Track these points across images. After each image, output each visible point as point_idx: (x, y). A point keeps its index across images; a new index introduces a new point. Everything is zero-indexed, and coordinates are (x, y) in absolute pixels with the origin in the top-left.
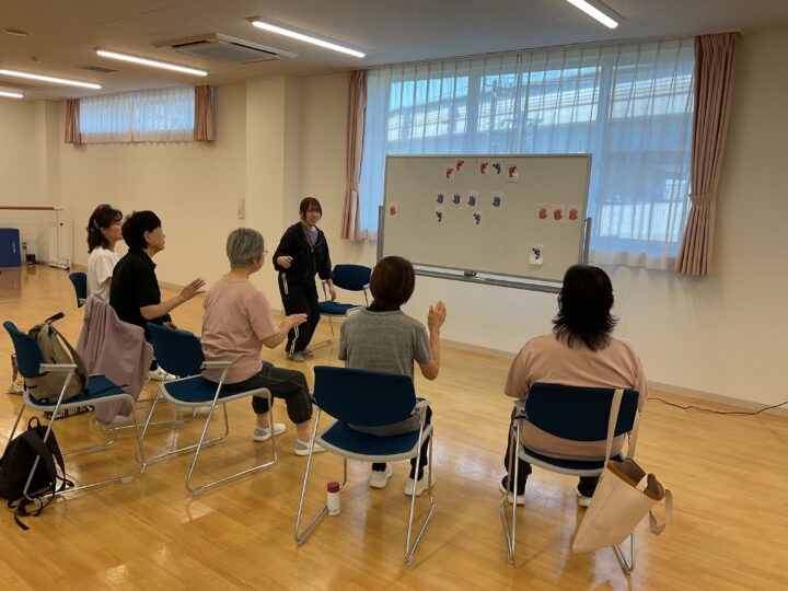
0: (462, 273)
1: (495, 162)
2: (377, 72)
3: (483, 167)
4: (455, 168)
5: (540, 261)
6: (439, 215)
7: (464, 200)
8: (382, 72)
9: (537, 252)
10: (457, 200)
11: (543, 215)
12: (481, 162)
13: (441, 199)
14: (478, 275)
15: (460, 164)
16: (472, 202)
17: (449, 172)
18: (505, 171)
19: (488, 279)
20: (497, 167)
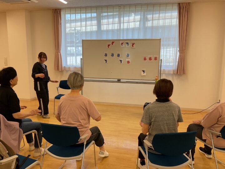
0: (117, 80)
1: (127, 42)
2: (64, 10)
3: (122, 44)
4: (111, 44)
5: (145, 74)
6: (106, 61)
7: (115, 55)
8: (66, 10)
9: (144, 71)
10: (113, 55)
11: (145, 59)
12: (121, 42)
13: (106, 55)
14: (121, 80)
15: (113, 43)
16: (119, 55)
17: (109, 46)
18: (130, 45)
19: (126, 82)
20: (127, 43)
